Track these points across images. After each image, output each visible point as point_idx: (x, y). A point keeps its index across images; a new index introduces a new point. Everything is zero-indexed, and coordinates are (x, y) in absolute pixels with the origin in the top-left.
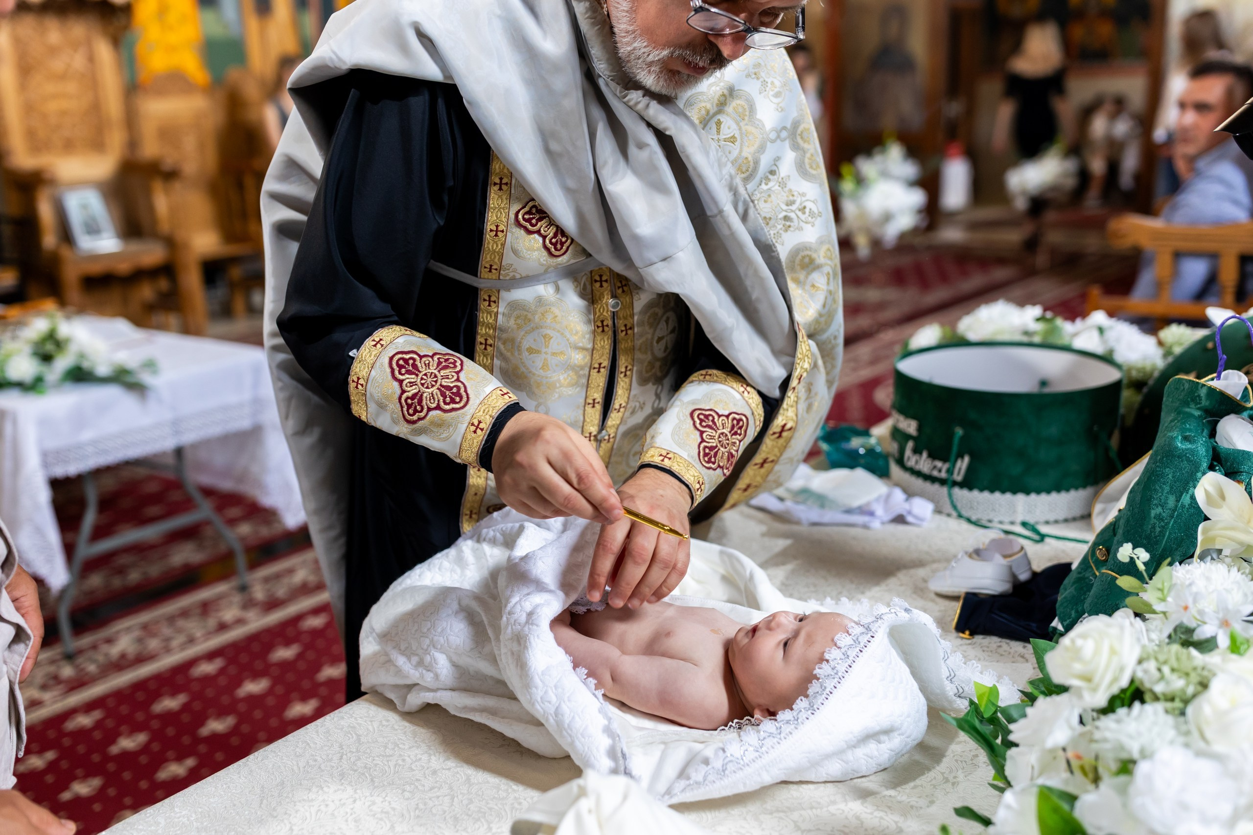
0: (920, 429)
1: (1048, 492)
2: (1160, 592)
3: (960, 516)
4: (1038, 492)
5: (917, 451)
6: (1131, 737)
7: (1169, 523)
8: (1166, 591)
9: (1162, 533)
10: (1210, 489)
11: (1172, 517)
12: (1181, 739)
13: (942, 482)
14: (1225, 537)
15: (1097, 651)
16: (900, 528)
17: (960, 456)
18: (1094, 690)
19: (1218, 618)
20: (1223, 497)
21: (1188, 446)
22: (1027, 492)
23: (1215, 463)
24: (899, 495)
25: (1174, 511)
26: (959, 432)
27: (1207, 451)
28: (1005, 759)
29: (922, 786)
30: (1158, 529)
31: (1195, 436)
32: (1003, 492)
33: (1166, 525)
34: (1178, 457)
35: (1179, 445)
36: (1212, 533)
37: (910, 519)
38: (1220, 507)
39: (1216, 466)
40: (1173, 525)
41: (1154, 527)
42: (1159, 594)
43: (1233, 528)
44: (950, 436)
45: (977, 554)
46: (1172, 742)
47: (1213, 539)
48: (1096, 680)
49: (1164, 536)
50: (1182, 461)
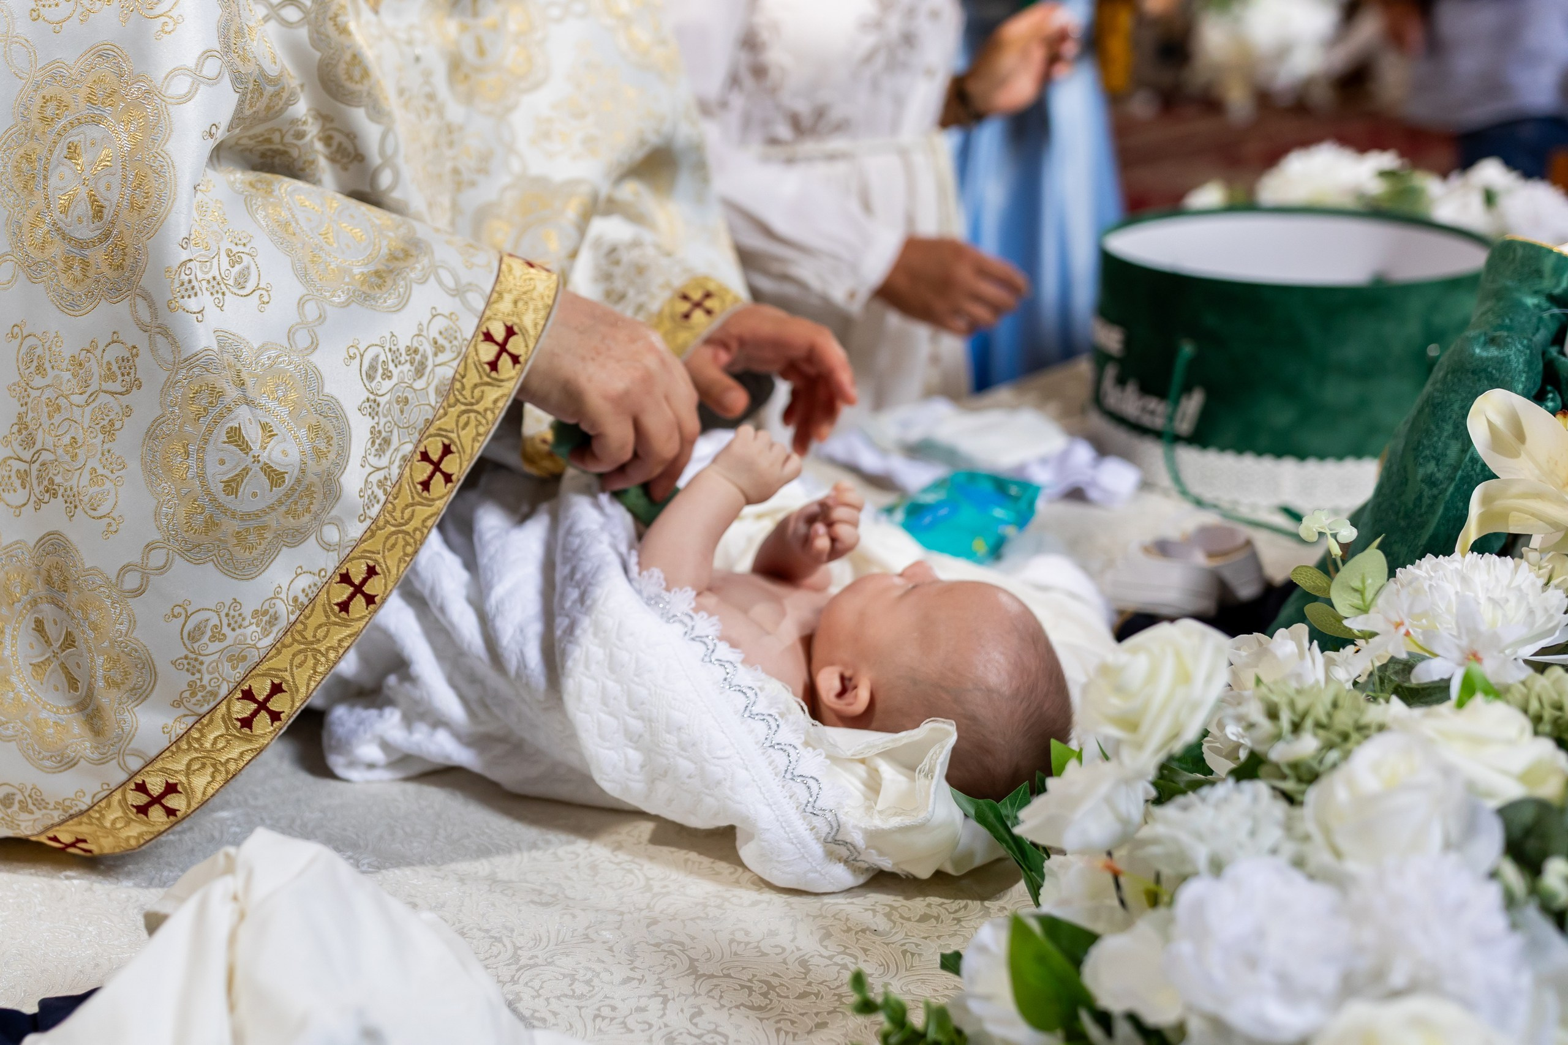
0: (1128, 343)
1: (1340, 457)
2: (1357, 595)
3: (1184, 493)
4: (1322, 456)
5: (1121, 381)
6: (1200, 837)
7: (1446, 490)
8: (1369, 595)
9: (1432, 507)
10: (1498, 421)
11: (1452, 479)
12: (1289, 848)
13: (1157, 434)
14: (1526, 513)
15: (1152, 676)
16: (1074, 510)
17: (1187, 389)
18: (1139, 746)
19: (1459, 647)
20: (1520, 436)
21: (1493, 352)
22: (1301, 455)
23: (1549, 388)
24: (1083, 453)
25: (1456, 468)
26: (1187, 349)
27: (1529, 363)
28: (1043, 877)
29: (937, 918)
30: (1426, 501)
31: (1508, 337)
32: (1260, 452)
33: (1440, 494)
34: (1474, 372)
35: (1478, 351)
36: (1500, 504)
37: (1093, 494)
38: (1515, 455)
39: (1550, 392)
40: (1452, 495)
41: (1420, 498)
42: (1356, 600)
43: (1539, 496)
44: (1171, 354)
45: (1162, 548)
46: (1274, 851)
47: (1504, 516)
48: (1144, 728)
49: (1434, 513)
50: (1479, 380)
